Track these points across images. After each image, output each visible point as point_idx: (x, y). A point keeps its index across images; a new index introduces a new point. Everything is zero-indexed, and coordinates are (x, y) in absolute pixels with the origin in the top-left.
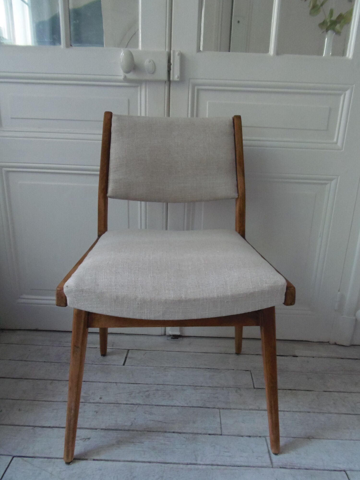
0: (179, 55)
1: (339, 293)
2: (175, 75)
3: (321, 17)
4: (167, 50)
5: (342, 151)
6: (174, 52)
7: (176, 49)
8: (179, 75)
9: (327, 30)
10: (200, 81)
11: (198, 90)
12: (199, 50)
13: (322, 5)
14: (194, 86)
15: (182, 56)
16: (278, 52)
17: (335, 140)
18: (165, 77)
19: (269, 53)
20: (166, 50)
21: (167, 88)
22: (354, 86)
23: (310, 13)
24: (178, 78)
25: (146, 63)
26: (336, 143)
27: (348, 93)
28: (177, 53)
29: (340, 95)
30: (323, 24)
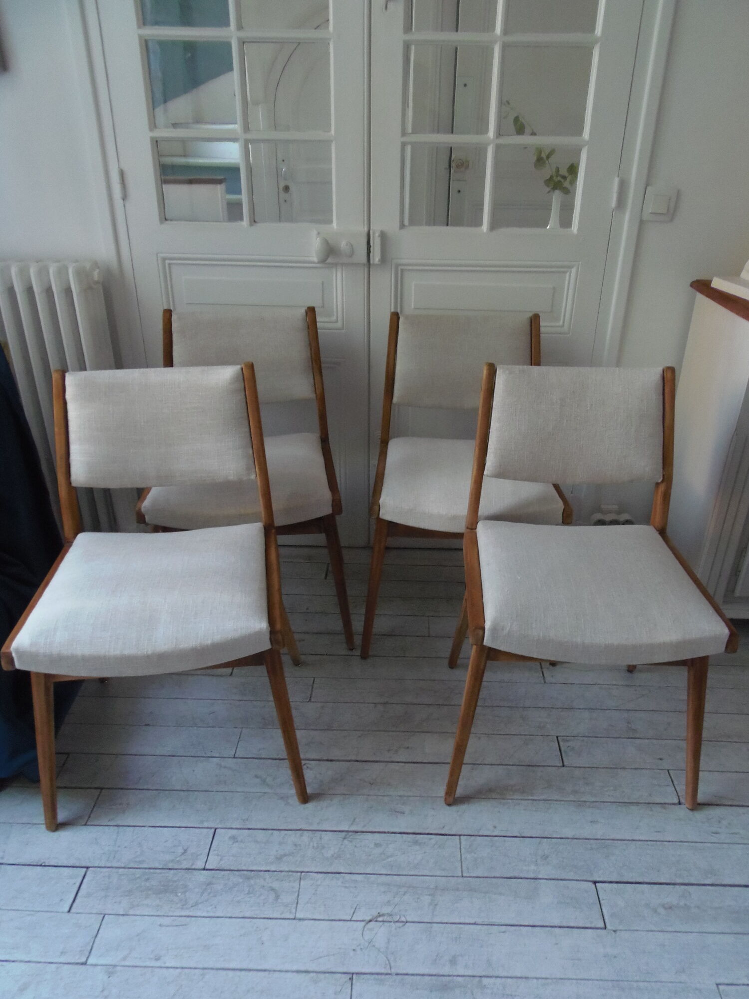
0: (379, 236)
1: (571, 495)
2: (376, 257)
3: (547, 172)
4: (366, 229)
5: (569, 335)
6: (374, 233)
7: (376, 228)
8: (380, 258)
9: (555, 188)
10: (403, 261)
11: (402, 270)
12: (402, 226)
13: (548, 157)
14: (397, 266)
15: (383, 235)
16: (493, 226)
17: (561, 323)
18: (364, 260)
19: (483, 227)
20: (364, 228)
21: (366, 270)
22: (580, 263)
23: (536, 166)
24: (379, 261)
25: (343, 245)
26: (563, 326)
27: (574, 270)
28: (377, 235)
29: (565, 272)
30: (549, 181)
